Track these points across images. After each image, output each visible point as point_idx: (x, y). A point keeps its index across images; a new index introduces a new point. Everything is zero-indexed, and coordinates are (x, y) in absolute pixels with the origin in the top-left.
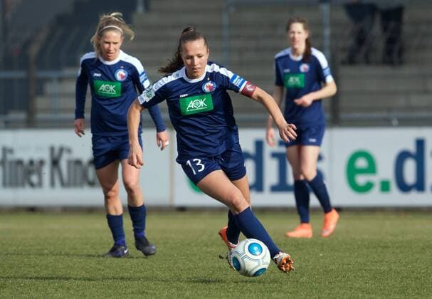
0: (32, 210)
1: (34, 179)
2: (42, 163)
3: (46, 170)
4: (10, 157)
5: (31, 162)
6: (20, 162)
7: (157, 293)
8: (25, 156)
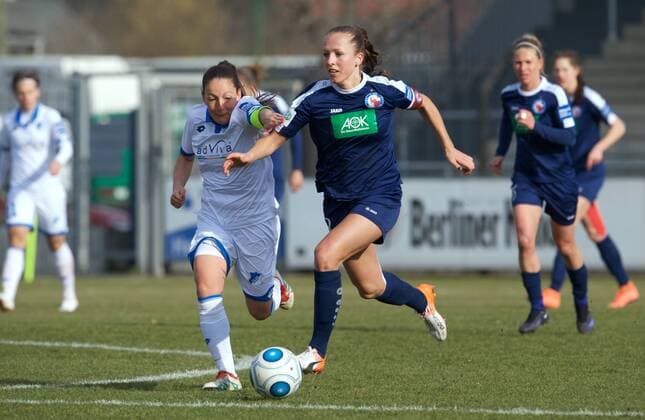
0: (484, 273)
1: (487, 236)
2: (496, 218)
3: (501, 228)
4: (460, 212)
5: (484, 218)
6: (470, 218)
7: (628, 371)
8: (476, 210)
